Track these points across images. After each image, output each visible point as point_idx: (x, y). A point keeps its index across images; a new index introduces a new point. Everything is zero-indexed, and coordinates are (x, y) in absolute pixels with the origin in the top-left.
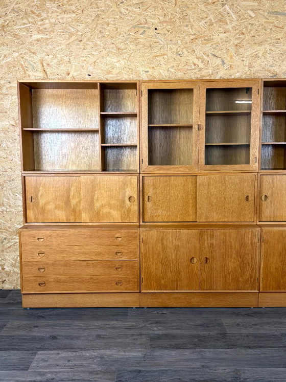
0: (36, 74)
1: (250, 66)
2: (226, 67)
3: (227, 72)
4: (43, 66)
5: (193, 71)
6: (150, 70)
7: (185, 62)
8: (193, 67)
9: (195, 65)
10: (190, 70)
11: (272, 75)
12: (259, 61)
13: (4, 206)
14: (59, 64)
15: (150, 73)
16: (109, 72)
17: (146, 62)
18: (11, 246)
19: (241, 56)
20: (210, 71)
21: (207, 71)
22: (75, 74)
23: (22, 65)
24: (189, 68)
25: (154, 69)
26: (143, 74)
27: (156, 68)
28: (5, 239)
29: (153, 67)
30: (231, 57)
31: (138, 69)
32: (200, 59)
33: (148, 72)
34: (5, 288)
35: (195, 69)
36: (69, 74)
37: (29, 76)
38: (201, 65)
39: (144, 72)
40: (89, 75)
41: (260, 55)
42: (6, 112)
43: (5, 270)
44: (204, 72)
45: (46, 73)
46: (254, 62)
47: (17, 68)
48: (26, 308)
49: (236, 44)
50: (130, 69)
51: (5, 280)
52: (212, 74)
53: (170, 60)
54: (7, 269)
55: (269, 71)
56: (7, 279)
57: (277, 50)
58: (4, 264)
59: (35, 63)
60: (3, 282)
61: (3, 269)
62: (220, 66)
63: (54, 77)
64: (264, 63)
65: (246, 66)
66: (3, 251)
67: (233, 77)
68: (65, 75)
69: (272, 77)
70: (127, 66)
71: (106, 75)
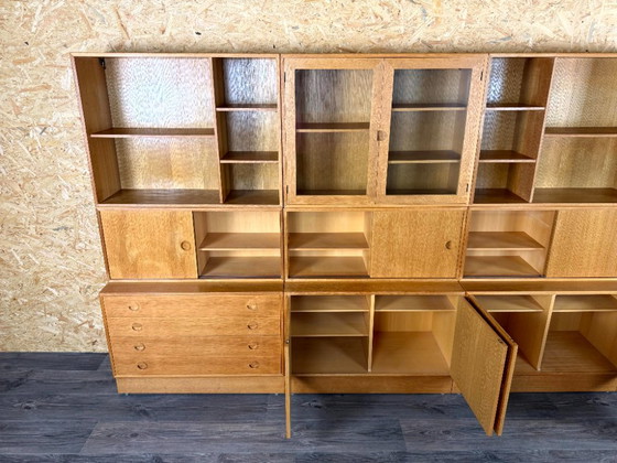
0: (108, 32)
1: (470, 20)
2: (429, 20)
4: (119, 18)
5: (372, 27)
6: (300, 25)
7: (360, 12)
8: (374, 22)
9: (377, 17)
10: (368, 25)
11: (504, 37)
12: (485, 11)
13: (80, 242)
14: (146, 13)
15: (301, 30)
16: (232, 29)
17: (293, 11)
19: (455, 1)
20: (402, 28)
21: (397, 28)
22: (174, 32)
23: (83, 16)
24: (367, 22)
25: (308, 24)
26: (289, 31)
27: (310, 21)
28: (89, 287)
29: (306, 20)
30: (439, 4)
31: (280, 23)
32: (386, 8)
33: (296, 28)
34: (97, 351)
35: (376, 24)
36: (163, 32)
37: (97, 34)
38: (387, 18)
39: (290, 28)
40: (198, 33)
42: (66, 97)
44: (392, 30)
45: (125, 29)
46: (478, 13)
47: (75, 21)
48: (124, 395)
50: (266, 23)
51: (96, 341)
52: (405, 33)
53: (335, 8)
55: (501, 30)
56: (98, 339)
59: (104, 11)
60: (94, 343)
61: (91, 327)
62: (419, 19)
63: (139, 37)
64: (493, 15)
65: (462, 20)
66: (88, 304)
67: (439, 39)
68: (156, 32)
69: (504, 39)
70: (261, 18)
71: (226, 33)
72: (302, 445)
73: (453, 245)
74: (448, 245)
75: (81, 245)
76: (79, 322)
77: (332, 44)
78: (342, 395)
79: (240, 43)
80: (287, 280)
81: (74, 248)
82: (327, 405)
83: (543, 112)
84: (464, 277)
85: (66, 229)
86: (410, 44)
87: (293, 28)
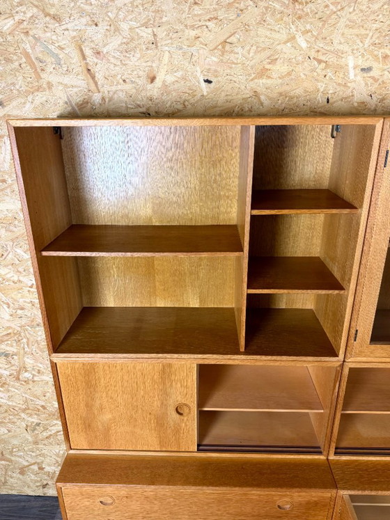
0: (66, 80)
4: (84, 57)
6: (375, 65)
13: (26, 371)
14: (127, 48)
15: (375, 73)
16: (263, 73)
17: (367, 42)
18: (51, 435)
22: (170, 79)
23: (27, 55)
26: (355, 76)
28: (38, 424)
31: (343, 62)
33: (369, 69)
34: (48, 495)
36: (153, 79)
37: (50, 85)
39: (358, 71)
40: (208, 81)
43: (45, 470)
45: (93, 78)
47: (17, 64)
50: (320, 62)
51: (47, 484)
54: (47, 469)
56: (50, 483)
58: (42, 462)
59: (61, 48)
60: (44, 486)
61: (41, 469)
63: (114, 88)
66: (36, 443)
68: (142, 81)
70: (313, 54)
71: (252, 80)
75: (27, 375)
76: (26, 464)
79: (275, 95)
80: (332, 457)
81: (18, 379)
85: (7, 355)
87: (363, 70)
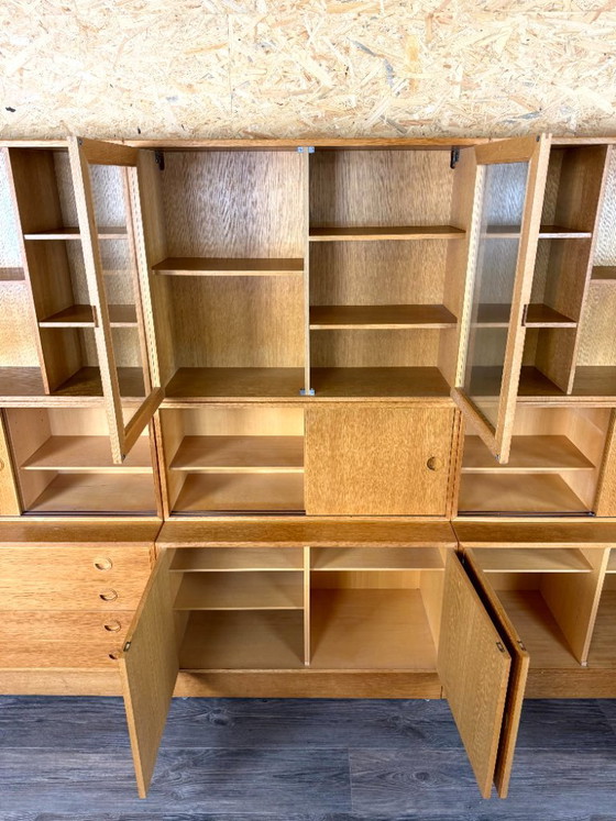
1: (467, 85)
2: (398, 84)
3: (400, 102)
5: (302, 97)
7: (280, 71)
8: (304, 87)
9: (309, 79)
10: (295, 94)
11: (527, 112)
12: (494, 68)
15: (179, 102)
16: (66, 101)
17: (167, 69)
19: (442, 51)
20: (353, 99)
21: (343, 98)
24: (293, 88)
25: (194, 92)
26: (163, 104)
27: (196, 87)
29: (190, 86)
30: (414, 57)
31: (146, 91)
32: (324, 63)
33: (174, 99)
35: (309, 92)
38: (327, 81)
39: (164, 100)
40: (10, 110)
41: (498, 48)
44: (335, 102)
46: (480, 71)
49: (429, 11)
50: (123, 90)
52: (358, 107)
53: (238, 64)
55: (522, 101)
57: (550, 34)
62: (382, 83)
64: (507, 75)
65: (453, 83)
67: (416, 117)
69: (527, 117)
70: (114, 82)
71: (56, 109)
72: (178, 798)
73: (438, 464)
74: (430, 464)
77: (235, 127)
78: (264, 700)
79: (82, 125)
80: (168, 519)
82: (236, 719)
83: (589, 241)
84: (460, 514)
86: (367, 125)
87: (169, 99)
